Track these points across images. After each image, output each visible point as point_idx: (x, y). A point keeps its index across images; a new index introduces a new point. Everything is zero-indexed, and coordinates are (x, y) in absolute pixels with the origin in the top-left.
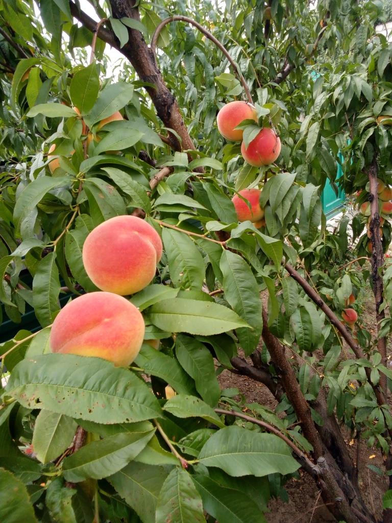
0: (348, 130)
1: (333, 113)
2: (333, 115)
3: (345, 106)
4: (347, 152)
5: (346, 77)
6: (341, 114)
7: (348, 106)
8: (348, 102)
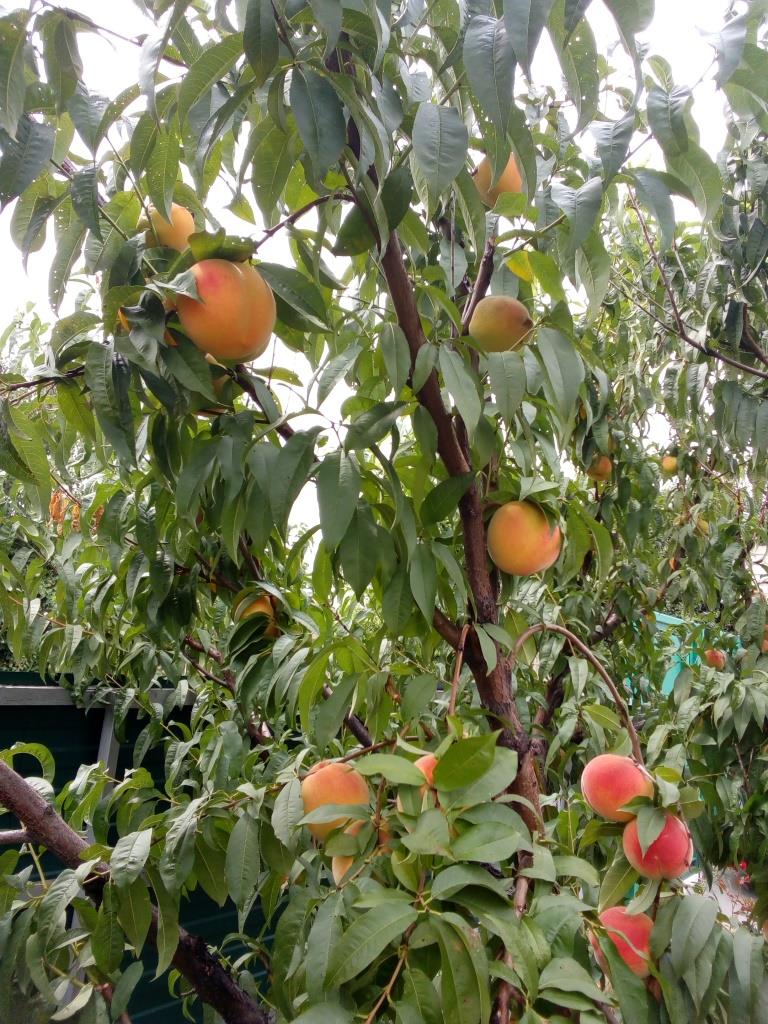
0: (741, 774)
1: (712, 739)
2: (712, 742)
3: (734, 732)
4: (739, 817)
5: (736, 686)
6: (727, 742)
7: (741, 734)
8: (742, 728)
